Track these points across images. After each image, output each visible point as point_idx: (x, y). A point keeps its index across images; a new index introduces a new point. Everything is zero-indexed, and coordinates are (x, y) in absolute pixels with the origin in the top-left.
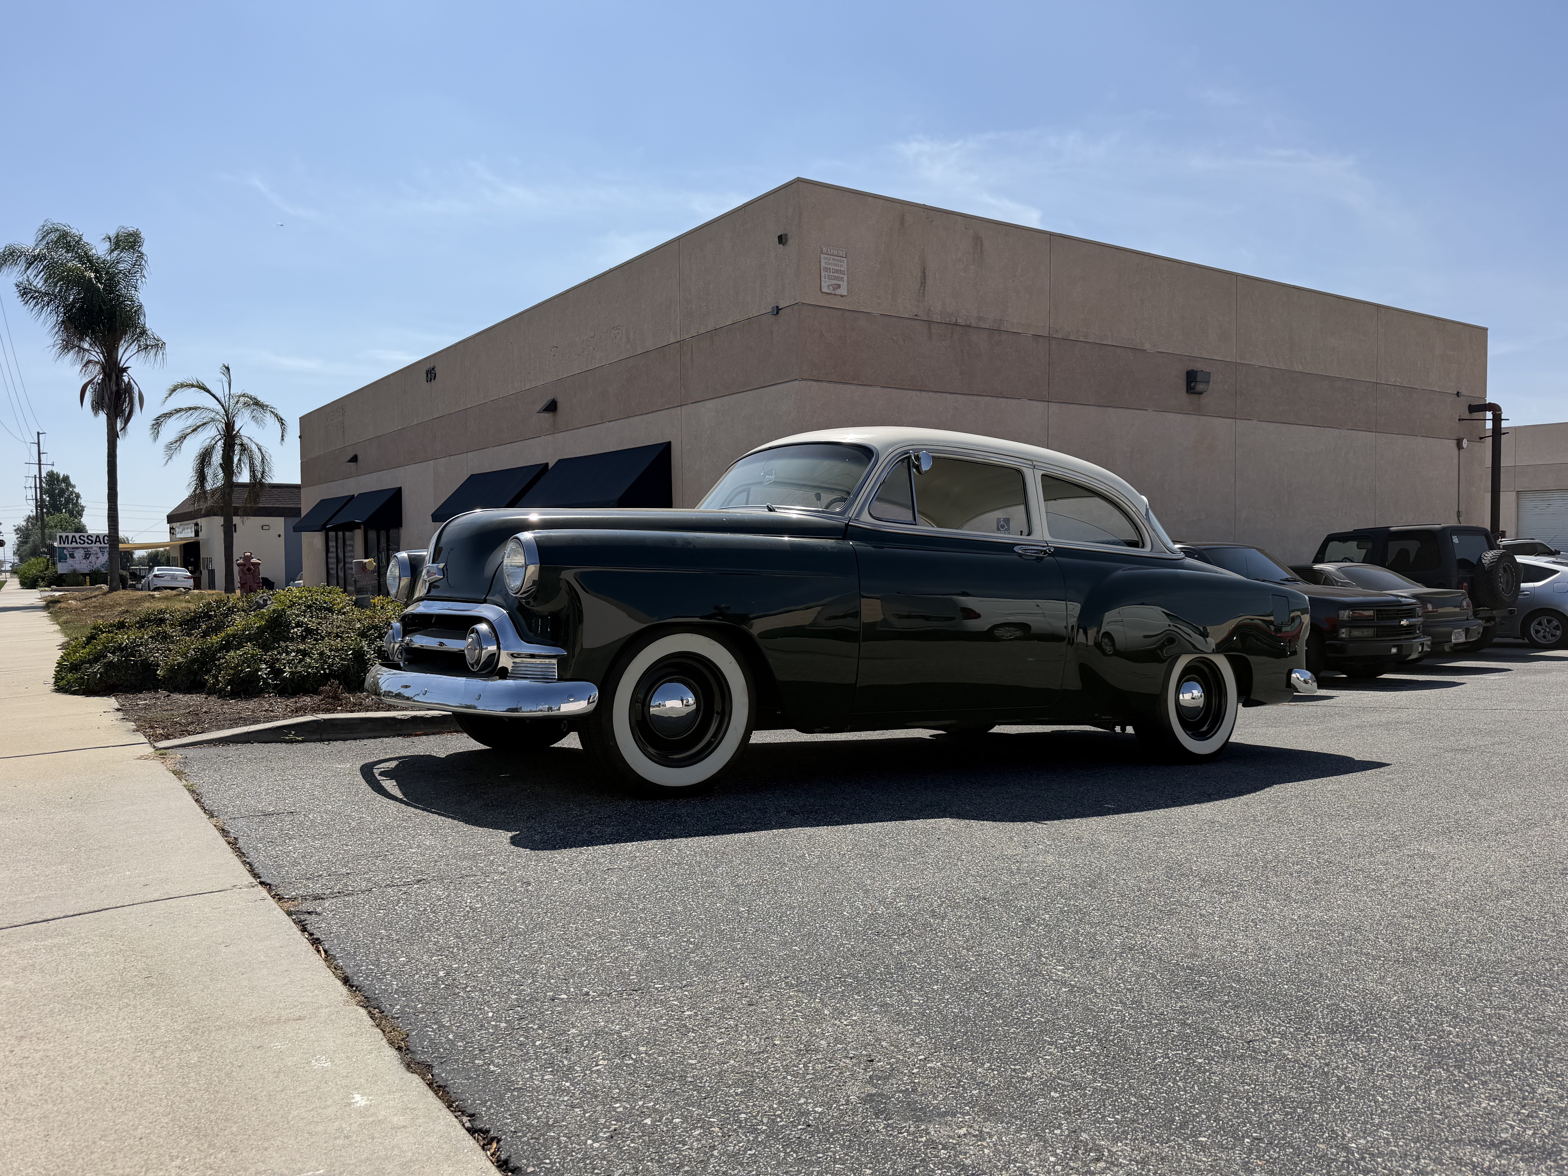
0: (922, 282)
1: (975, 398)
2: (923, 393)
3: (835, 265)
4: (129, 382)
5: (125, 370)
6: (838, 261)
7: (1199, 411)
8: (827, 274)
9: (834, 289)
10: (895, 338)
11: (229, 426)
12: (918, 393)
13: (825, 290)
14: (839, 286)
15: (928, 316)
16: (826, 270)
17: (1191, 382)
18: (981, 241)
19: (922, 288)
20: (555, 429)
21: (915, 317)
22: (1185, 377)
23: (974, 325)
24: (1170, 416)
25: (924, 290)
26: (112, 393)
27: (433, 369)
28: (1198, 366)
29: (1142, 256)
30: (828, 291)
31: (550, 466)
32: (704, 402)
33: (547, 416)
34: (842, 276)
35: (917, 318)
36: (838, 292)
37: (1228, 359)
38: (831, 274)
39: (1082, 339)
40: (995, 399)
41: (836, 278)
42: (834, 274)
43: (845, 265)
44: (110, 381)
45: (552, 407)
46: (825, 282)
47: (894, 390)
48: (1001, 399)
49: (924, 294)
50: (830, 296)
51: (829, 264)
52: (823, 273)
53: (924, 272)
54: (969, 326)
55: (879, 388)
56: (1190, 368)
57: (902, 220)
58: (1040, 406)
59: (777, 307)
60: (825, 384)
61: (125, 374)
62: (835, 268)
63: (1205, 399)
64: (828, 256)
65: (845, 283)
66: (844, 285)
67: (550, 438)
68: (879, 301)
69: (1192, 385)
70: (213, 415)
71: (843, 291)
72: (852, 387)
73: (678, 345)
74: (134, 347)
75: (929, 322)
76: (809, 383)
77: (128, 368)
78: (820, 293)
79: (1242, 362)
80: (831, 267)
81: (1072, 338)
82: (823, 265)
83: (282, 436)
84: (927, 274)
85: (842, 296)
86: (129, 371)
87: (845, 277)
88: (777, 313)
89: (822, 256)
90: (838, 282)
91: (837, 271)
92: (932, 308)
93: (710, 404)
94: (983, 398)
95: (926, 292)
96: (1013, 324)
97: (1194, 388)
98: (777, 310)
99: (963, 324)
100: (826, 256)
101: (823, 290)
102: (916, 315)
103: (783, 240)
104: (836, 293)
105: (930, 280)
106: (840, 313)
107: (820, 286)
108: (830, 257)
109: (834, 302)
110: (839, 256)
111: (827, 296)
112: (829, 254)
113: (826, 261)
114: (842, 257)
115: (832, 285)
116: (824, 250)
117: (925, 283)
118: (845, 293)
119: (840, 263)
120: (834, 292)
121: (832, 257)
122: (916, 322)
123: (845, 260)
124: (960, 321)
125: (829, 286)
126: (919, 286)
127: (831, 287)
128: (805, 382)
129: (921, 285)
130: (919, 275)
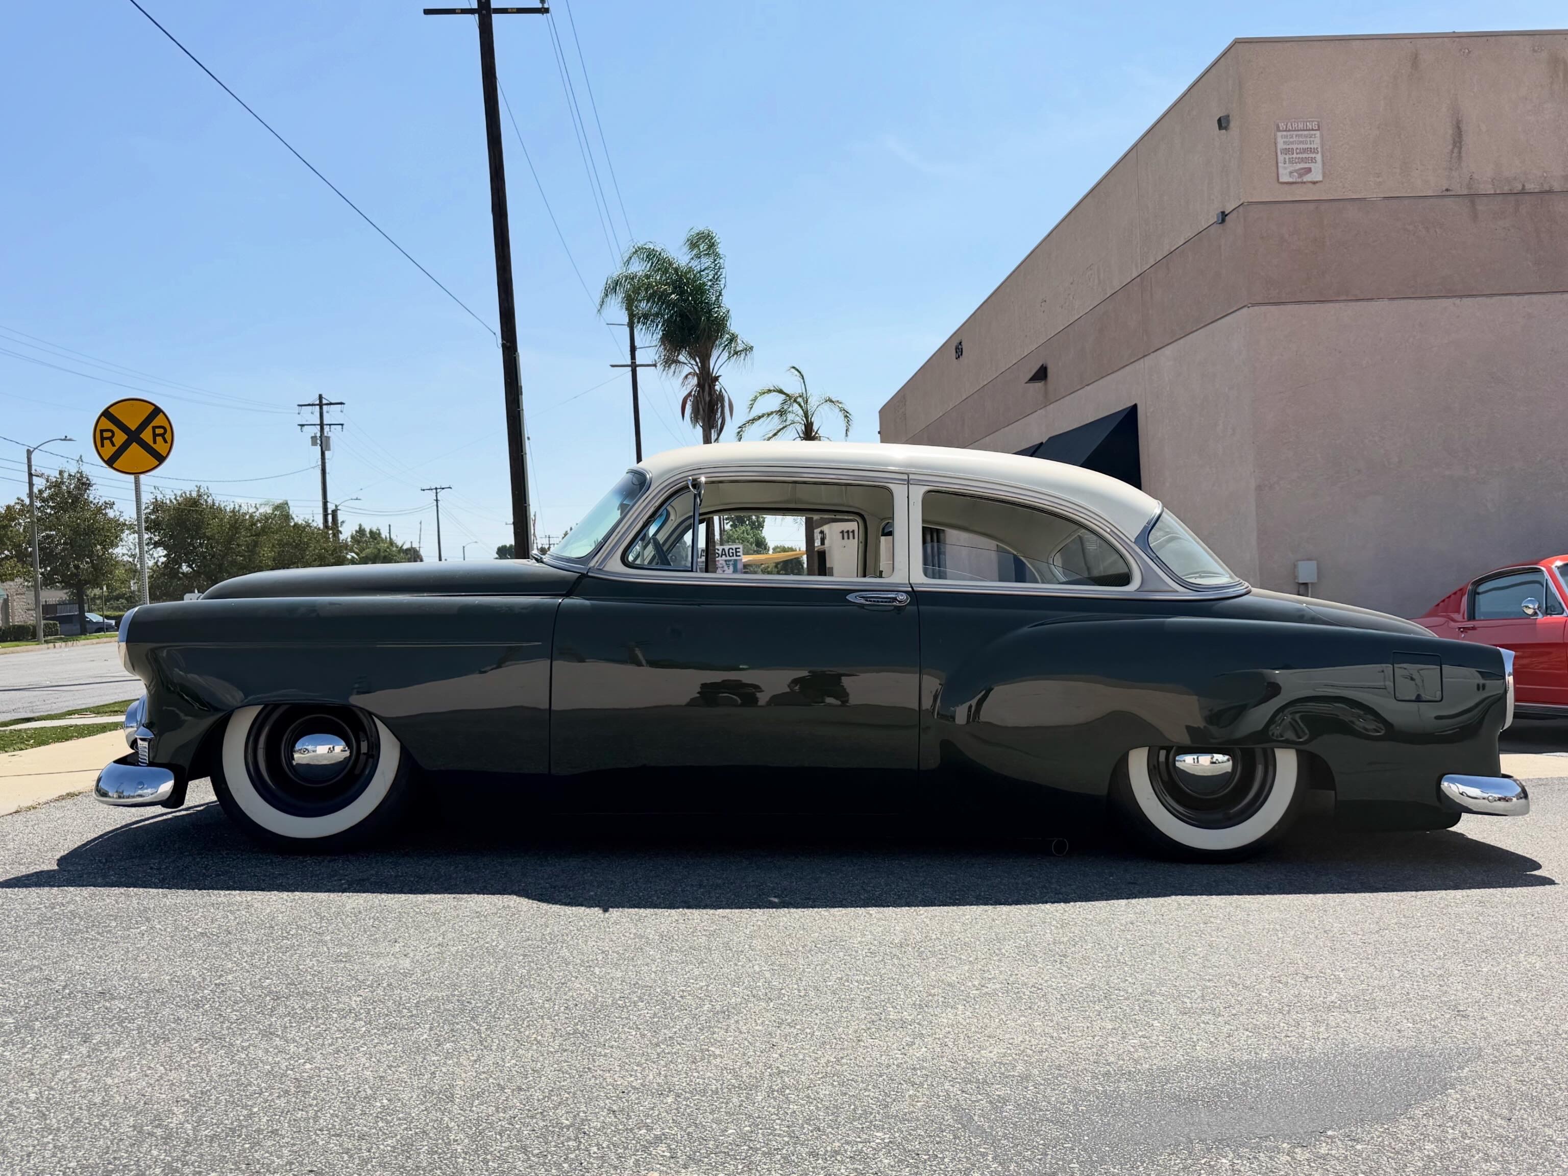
0: (1455, 142)
2: (1465, 300)
3: (1301, 143)
4: (721, 390)
5: (717, 379)
6: (1306, 136)
8: (1287, 157)
9: (1301, 176)
10: (1411, 228)
11: (808, 427)
12: (1457, 301)
13: (1284, 179)
14: (1309, 170)
15: (1470, 189)
16: (1287, 151)
18: (1565, 64)
19: (1456, 150)
20: (1047, 400)
21: (1444, 194)
23: (1557, 187)
25: (1460, 152)
26: (705, 404)
27: (960, 343)
30: (1291, 180)
31: (1044, 445)
32: (1164, 350)
33: (1039, 385)
34: (1313, 156)
35: (1448, 193)
36: (1308, 178)
38: (1295, 156)
41: (1302, 160)
42: (1301, 156)
43: (1317, 140)
44: (703, 392)
45: (1041, 374)
46: (1285, 168)
47: (1412, 301)
49: (1460, 157)
50: (1294, 186)
51: (1292, 143)
52: (1281, 158)
53: (1459, 128)
54: (1550, 192)
55: (1386, 302)
57: (1415, 60)
59: (1223, 213)
60: (1290, 307)
61: (717, 383)
62: (1301, 146)
64: (1289, 133)
65: (1319, 165)
66: (1317, 167)
68: (1380, 179)
70: (794, 417)
71: (1316, 176)
72: (1337, 305)
73: (1138, 280)
74: (725, 355)
75: (1472, 197)
76: (1263, 308)
77: (719, 376)
78: (1277, 185)
80: (1294, 146)
82: (1281, 145)
84: (1464, 128)
85: (1314, 183)
86: (720, 379)
87: (1319, 157)
88: (1223, 221)
89: (1279, 134)
90: (1307, 165)
91: (1305, 151)
92: (1475, 176)
93: (1168, 351)
95: (1463, 154)
98: (1224, 216)
99: (1536, 190)
100: (1285, 133)
101: (1281, 180)
102: (1447, 190)
103: (1223, 123)
104: (1305, 180)
105: (1469, 140)
106: (1312, 206)
107: (1275, 175)
108: (1292, 133)
109: (1300, 194)
110: (1307, 130)
111: (1286, 187)
112: (1289, 131)
113: (1285, 140)
114: (1313, 130)
115: (1296, 171)
116: (1282, 126)
117: (1460, 143)
118: (1319, 178)
119: (1308, 139)
120: (1300, 180)
121: (1295, 133)
122: (1447, 200)
123: (1318, 133)
124: (1530, 187)
125: (1291, 173)
126: (1450, 147)
127: (1296, 174)
128: (1256, 309)
129: (1454, 146)
130: (1451, 132)
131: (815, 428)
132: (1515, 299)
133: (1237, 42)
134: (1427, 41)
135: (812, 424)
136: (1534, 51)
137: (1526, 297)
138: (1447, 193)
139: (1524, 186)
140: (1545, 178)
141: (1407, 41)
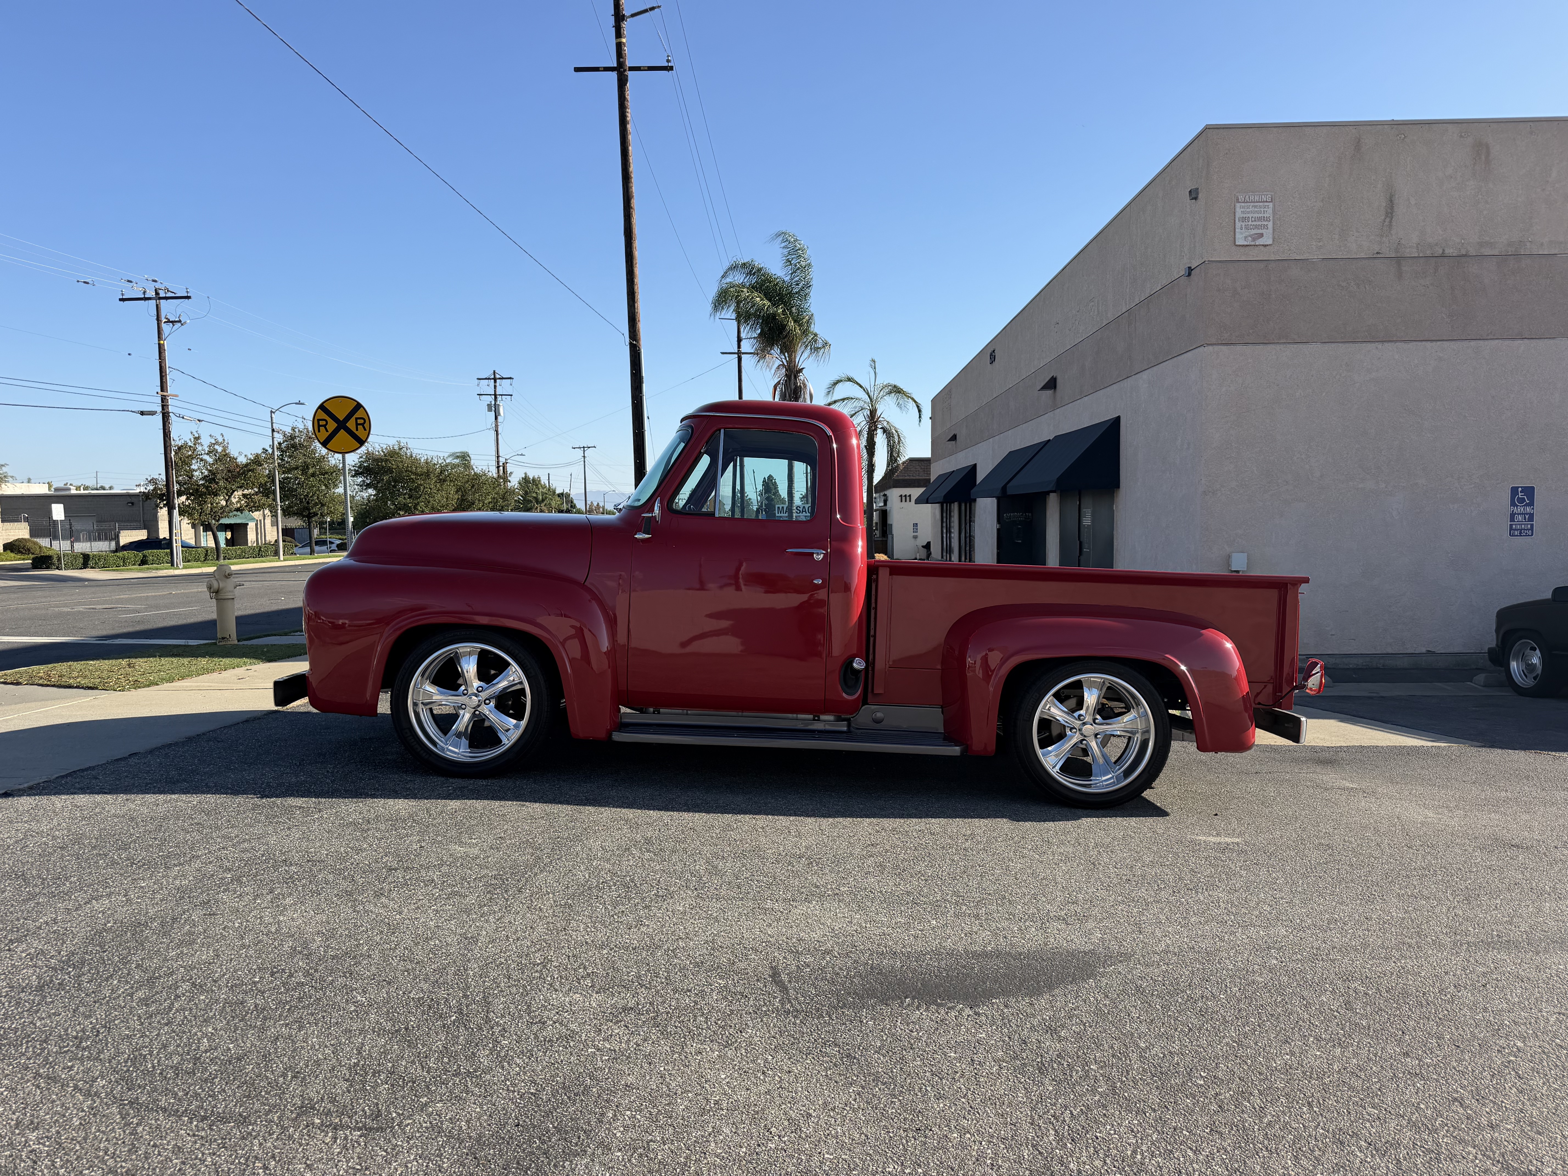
0: (1387, 213)
1: (1473, 343)
2: (1386, 344)
3: (1256, 212)
4: (803, 381)
5: (801, 370)
6: (1260, 207)
8: (1243, 224)
9: (1254, 240)
10: (1344, 284)
11: (873, 412)
12: (1380, 346)
13: (1240, 241)
14: (1262, 235)
15: (1397, 252)
16: (1244, 219)
18: (1487, 147)
19: (1388, 220)
20: (1055, 407)
21: (1375, 256)
23: (1472, 252)
25: (1391, 222)
26: (791, 390)
27: (994, 351)
30: (1246, 243)
31: (1050, 442)
32: (1142, 374)
33: (1049, 392)
34: (1266, 223)
35: (1379, 256)
36: (1260, 242)
38: (1250, 223)
40: (1507, 342)
41: (1257, 227)
42: (1255, 223)
43: (1270, 211)
44: (789, 380)
45: (1052, 384)
46: (1242, 233)
47: (1341, 345)
49: (1390, 226)
50: (1247, 248)
51: (1248, 213)
52: (1238, 224)
53: (1391, 201)
54: (1466, 256)
55: (1319, 345)
57: (1358, 144)
59: (1189, 268)
60: (1239, 347)
61: (801, 374)
62: (1256, 215)
64: (1246, 204)
65: (1270, 231)
66: (1268, 233)
67: (1051, 414)
68: (1321, 244)
70: (862, 404)
71: (1267, 240)
72: (1278, 347)
73: (1128, 313)
74: (808, 351)
75: (1399, 260)
76: (1216, 348)
77: (803, 368)
78: (1233, 247)
80: (1250, 215)
82: (1239, 214)
83: (920, 417)
84: (1396, 200)
85: (1265, 246)
86: (804, 371)
87: (1270, 224)
88: (1189, 275)
89: (1238, 205)
90: (1260, 231)
91: (1259, 219)
92: (1403, 242)
93: (1145, 375)
94: (1486, 342)
95: (1394, 224)
96: (1543, 245)
99: (1454, 255)
100: (1243, 204)
101: (1237, 243)
102: (1377, 253)
103: (1194, 195)
104: (1257, 244)
105: (1400, 211)
106: (1262, 265)
107: (1232, 239)
108: (1249, 204)
109: (1254, 254)
110: (1261, 202)
111: (1242, 250)
112: (1247, 202)
113: (1243, 210)
114: (1267, 202)
115: (1250, 236)
116: (1241, 198)
117: (1392, 214)
118: (1270, 242)
119: (1262, 210)
120: (1253, 243)
121: (1252, 204)
122: (1376, 261)
123: (1271, 205)
124: (1449, 251)
125: (1246, 237)
126: (1383, 218)
127: (1250, 238)
128: (1211, 348)
129: (1387, 216)
130: (1384, 204)
131: (878, 413)
132: (1428, 344)
133: (1208, 128)
134: (1369, 128)
135: (876, 410)
136: (1461, 136)
137: (1439, 343)
138: (1377, 256)
139: (1444, 250)
140: (1463, 244)
141: (1351, 128)
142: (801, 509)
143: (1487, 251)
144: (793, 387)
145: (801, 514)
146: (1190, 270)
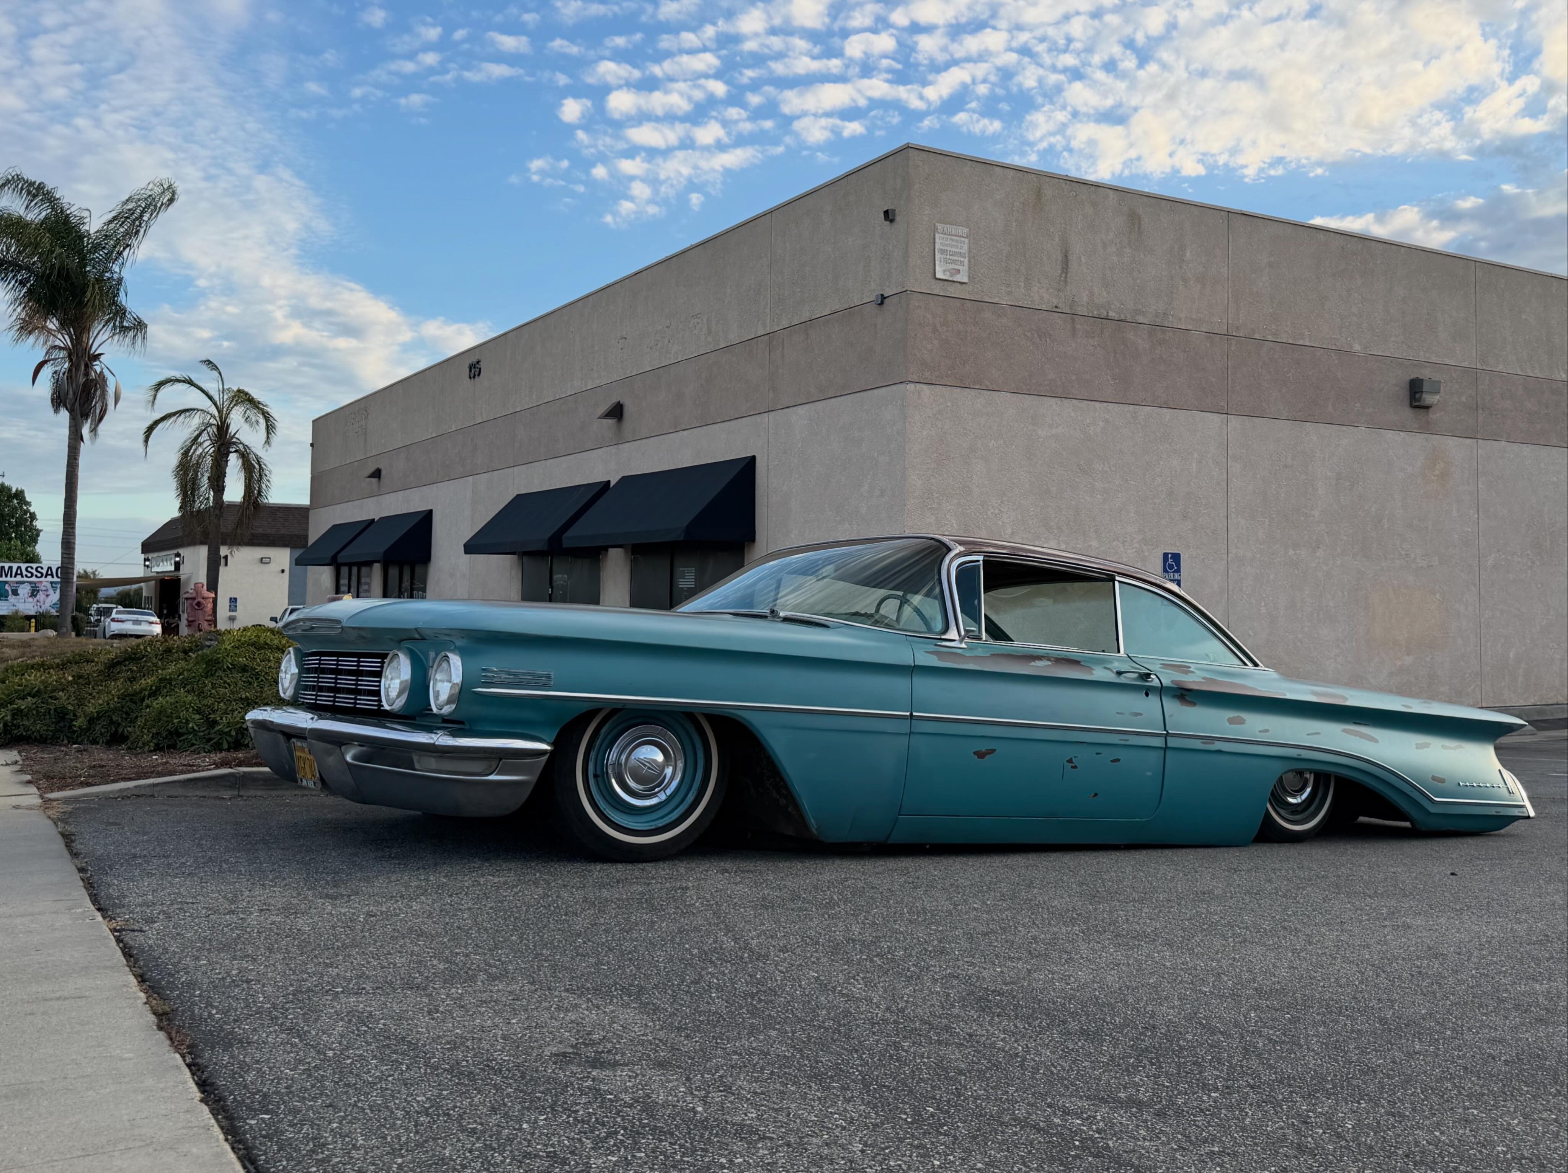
0: (1063, 268)
2: (1064, 401)
3: (952, 246)
4: (101, 372)
5: (97, 357)
6: (957, 241)
7: (1427, 429)
8: (942, 257)
9: (952, 275)
10: (1029, 334)
11: (222, 430)
12: (1059, 402)
13: (938, 276)
14: (958, 272)
15: (1071, 309)
16: (943, 251)
17: (1415, 393)
18: (1140, 218)
19: (1063, 275)
20: (619, 439)
21: (1054, 309)
22: (1408, 386)
23: (1129, 319)
24: (1389, 435)
25: (1066, 277)
27: (478, 363)
28: (1425, 374)
29: (1349, 238)
30: (944, 277)
31: (612, 484)
32: (795, 408)
33: (611, 422)
34: (962, 259)
35: (1057, 309)
36: (958, 278)
37: (1465, 364)
38: (948, 257)
39: (1270, 338)
40: (1157, 409)
41: (954, 262)
42: (953, 258)
43: (966, 247)
44: (77, 370)
45: (617, 412)
46: (941, 266)
47: (1027, 396)
48: (1165, 410)
49: (1066, 281)
50: (945, 283)
51: (946, 245)
52: (938, 256)
53: (1066, 257)
54: (1124, 320)
55: (1009, 395)
56: (1414, 376)
57: (1039, 193)
58: (1215, 419)
59: (882, 295)
60: (938, 388)
61: (97, 363)
62: (953, 249)
63: (1434, 416)
64: (944, 236)
65: (966, 268)
66: (964, 269)
67: (613, 449)
68: (1009, 289)
69: (1417, 396)
71: (963, 277)
72: (973, 392)
73: (767, 337)
74: (109, 330)
75: (1073, 316)
76: (918, 386)
77: (100, 355)
78: (934, 281)
79: (1484, 367)
80: (949, 249)
81: (1257, 336)
82: (938, 245)
84: (1070, 258)
85: (961, 283)
86: (102, 358)
87: (966, 261)
88: (882, 303)
89: (937, 235)
90: (957, 267)
91: (956, 254)
92: (1076, 299)
93: (802, 410)
94: (1141, 407)
95: (1068, 279)
96: (1180, 319)
97: (1419, 400)
98: (882, 300)
99: (1116, 318)
100: (942, 235)
101: (936, 276)
102: (1056, 307)
103: (889, 216)
104: (955, 280)
105: (1073, 265)
106: (958, 303)
107: (932, 271)
108: (947, 236)
109: (952, 291)
110: (958, 236)
111: (941, 283)
112: (945, 234)
113: (941, 241)
114: (963, 237)
115: (949, 270)
116: (940, 228)
117: (1067, 269)
118: (965, 280)
119: (959, 245)
120: (951, 279)
121: (950, 237)
122: (1055, 314)
123: (966, 240)
124: (1112, 314)
125: (945, 271)
126: (1059, 272)
127: (948, 273)
128: (912, 385)
129: (1063, 272)
130: (1060, 259)
133: (908, 147)
134: (1047, 178)
135: (227, 427)
137: (1105, 404)
138: (1055, 310)
139: (1108, 312)
140: (1122, 308)
141: (1033, 176)
142: (44, 571)
143: (1141, 319)
144: (82, 380)
145: (43, 579)
146: (883, 297)
